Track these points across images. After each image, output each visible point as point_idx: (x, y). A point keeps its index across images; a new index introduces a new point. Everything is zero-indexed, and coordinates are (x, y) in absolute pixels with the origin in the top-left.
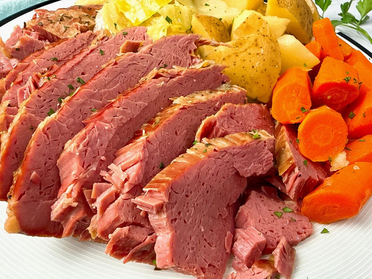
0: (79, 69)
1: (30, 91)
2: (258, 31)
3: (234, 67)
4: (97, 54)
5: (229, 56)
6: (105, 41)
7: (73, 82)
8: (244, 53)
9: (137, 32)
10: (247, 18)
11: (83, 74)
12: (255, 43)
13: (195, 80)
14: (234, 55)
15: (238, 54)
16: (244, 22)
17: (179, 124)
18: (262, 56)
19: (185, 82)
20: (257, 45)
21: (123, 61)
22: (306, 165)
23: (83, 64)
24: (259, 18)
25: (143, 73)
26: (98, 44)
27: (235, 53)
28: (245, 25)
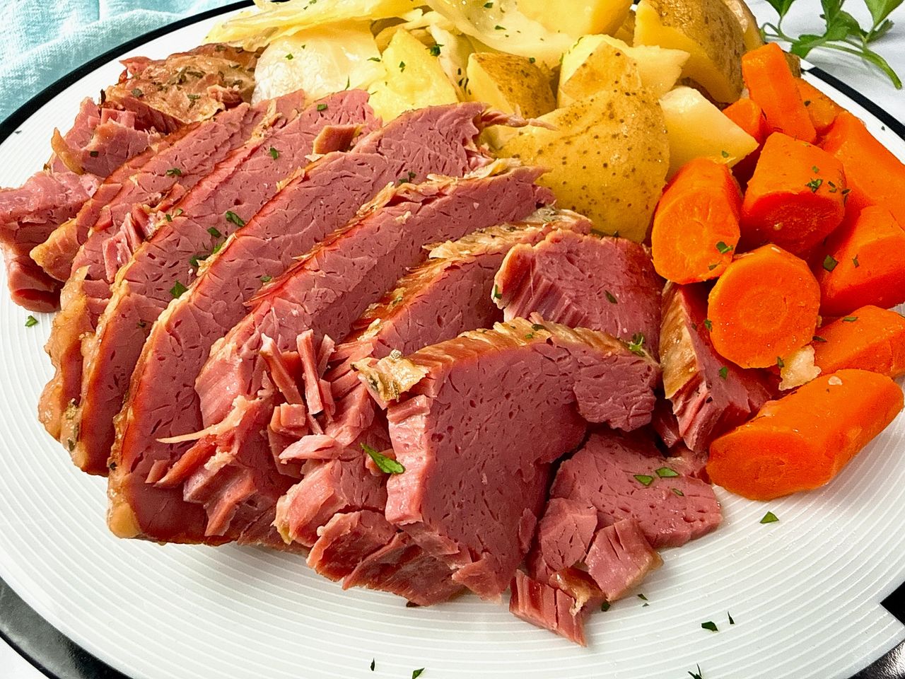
0: (228, 193)
1: (129, 245)
2: (616, 82)
3: (562, 167)
4: (264, 157)
5: (551, 145)
6: (281, 128)
7: (219, 221)
8: (585, 136)
9: (347, 103)
10: (591, 54)
11: (238, 202)
12: (608, 113)
13: (478, 204)
14: (563, 143)
15: (571, 139)
16: (584, 65)
17: (445, 302)
18: (625, 141)
19: (456, 210)
20: (612, 117)
21: (320, 171)
22: (725, 378)
23: (237, 182)
24: (618, 54)
25: (365, 195)
26: (265, 136)
27: (563, 138)
28: (587, 70)
